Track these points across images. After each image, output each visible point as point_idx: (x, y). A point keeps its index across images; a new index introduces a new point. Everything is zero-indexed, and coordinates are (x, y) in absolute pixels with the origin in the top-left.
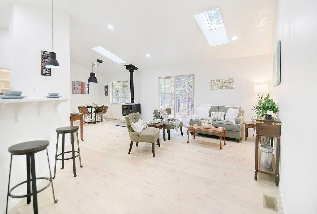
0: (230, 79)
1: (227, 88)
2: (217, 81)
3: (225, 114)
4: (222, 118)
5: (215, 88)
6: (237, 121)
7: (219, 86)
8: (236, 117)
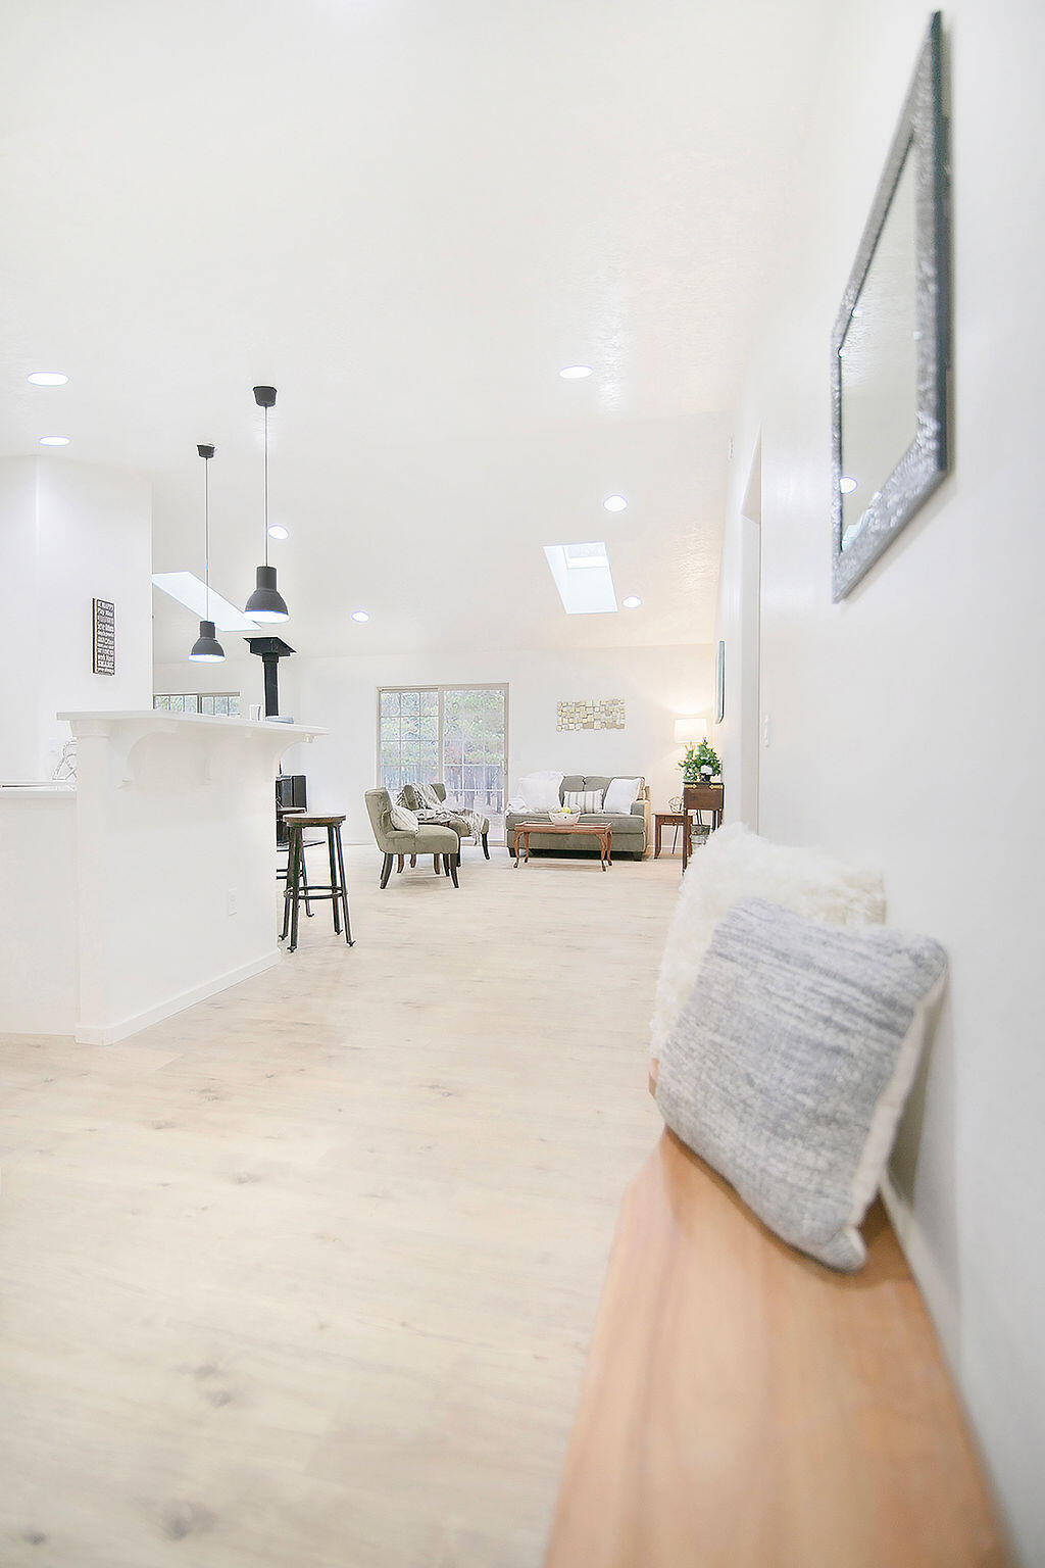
0: (614, 703)
1: (605, 725)
2: (578, 705)
3: (604, 796)
4: (597, 807)
5: (572, 726)
6: (637, 810)
7: (585, 721)
8: (633, 800)
